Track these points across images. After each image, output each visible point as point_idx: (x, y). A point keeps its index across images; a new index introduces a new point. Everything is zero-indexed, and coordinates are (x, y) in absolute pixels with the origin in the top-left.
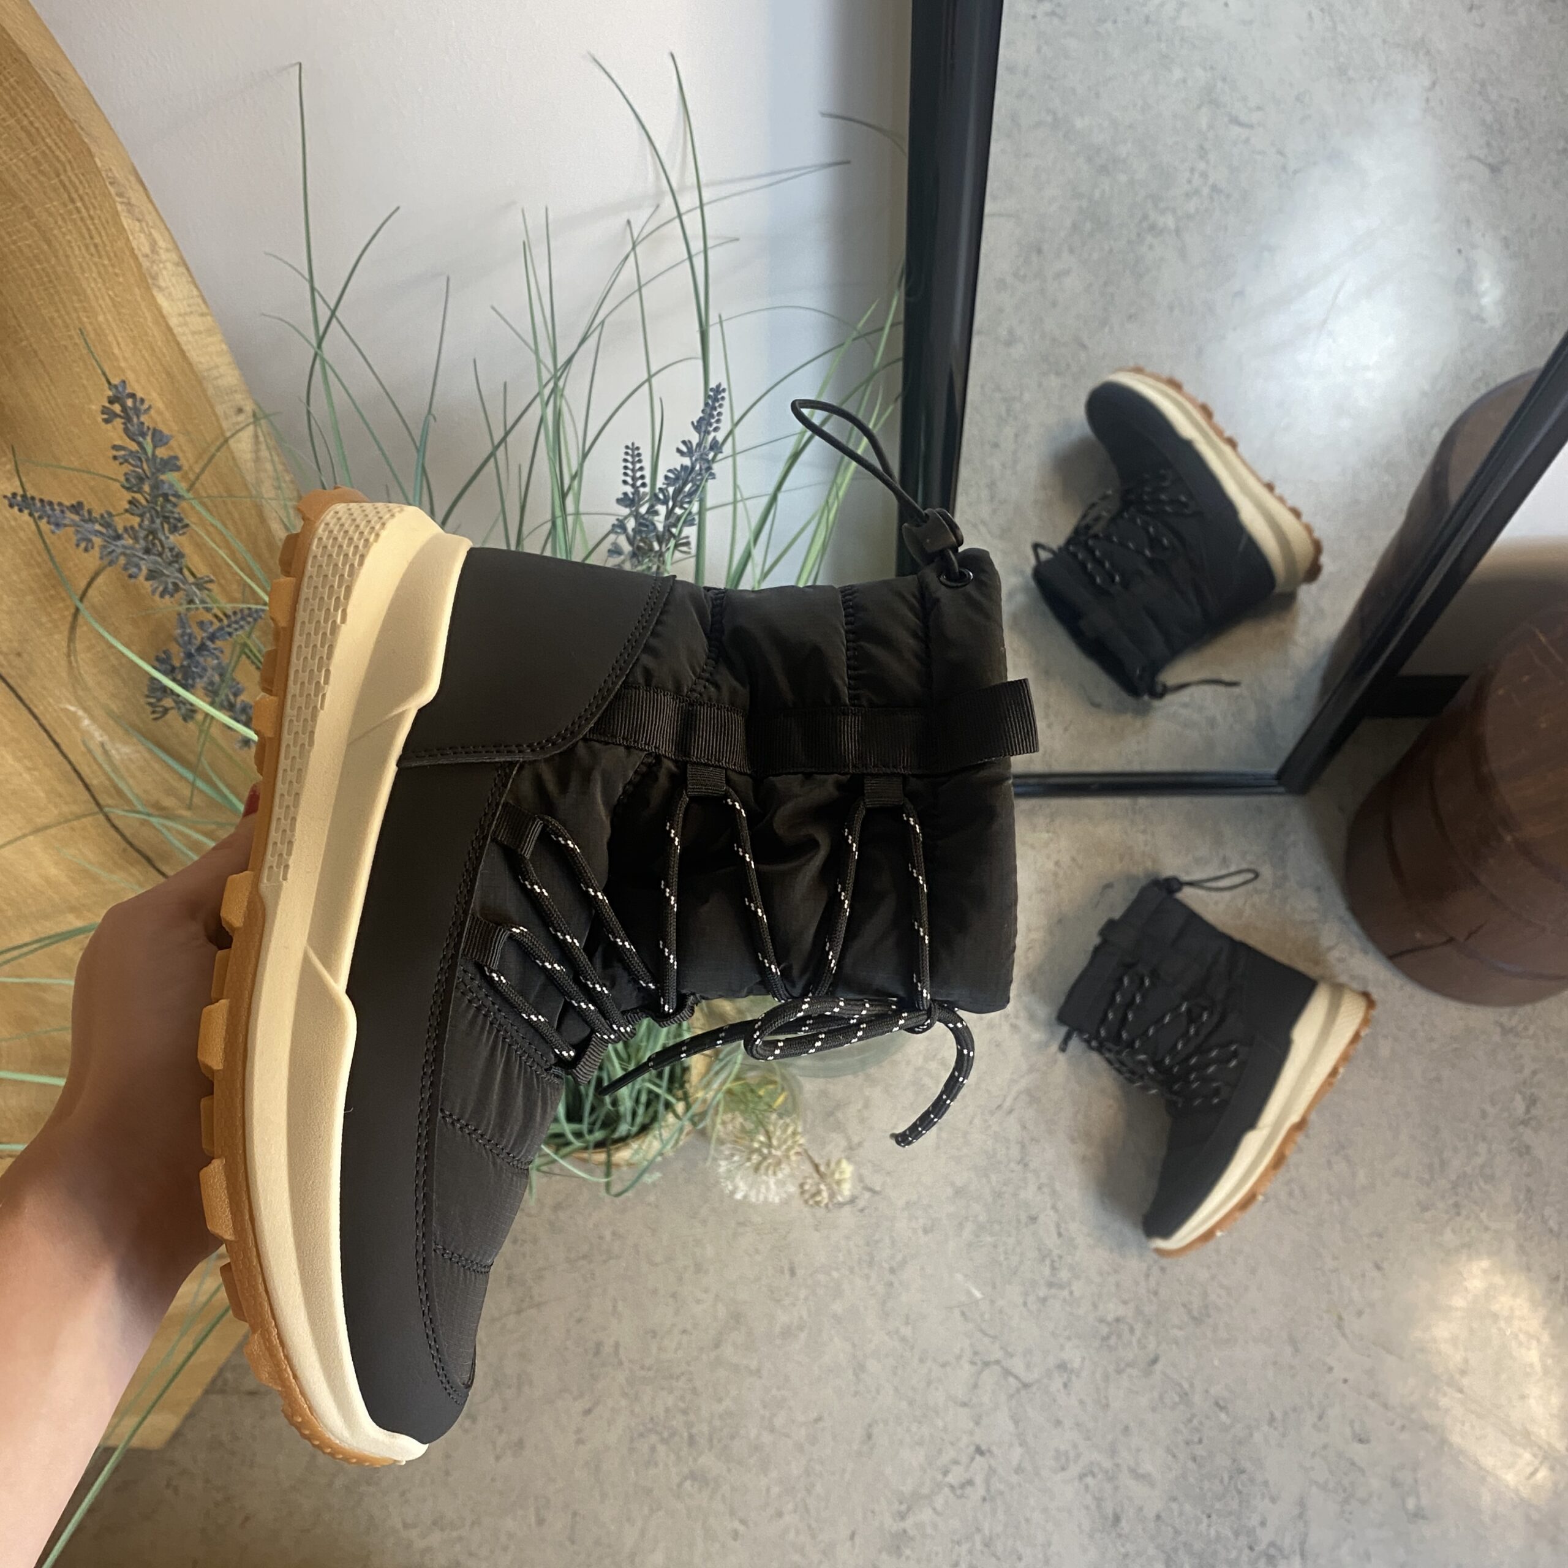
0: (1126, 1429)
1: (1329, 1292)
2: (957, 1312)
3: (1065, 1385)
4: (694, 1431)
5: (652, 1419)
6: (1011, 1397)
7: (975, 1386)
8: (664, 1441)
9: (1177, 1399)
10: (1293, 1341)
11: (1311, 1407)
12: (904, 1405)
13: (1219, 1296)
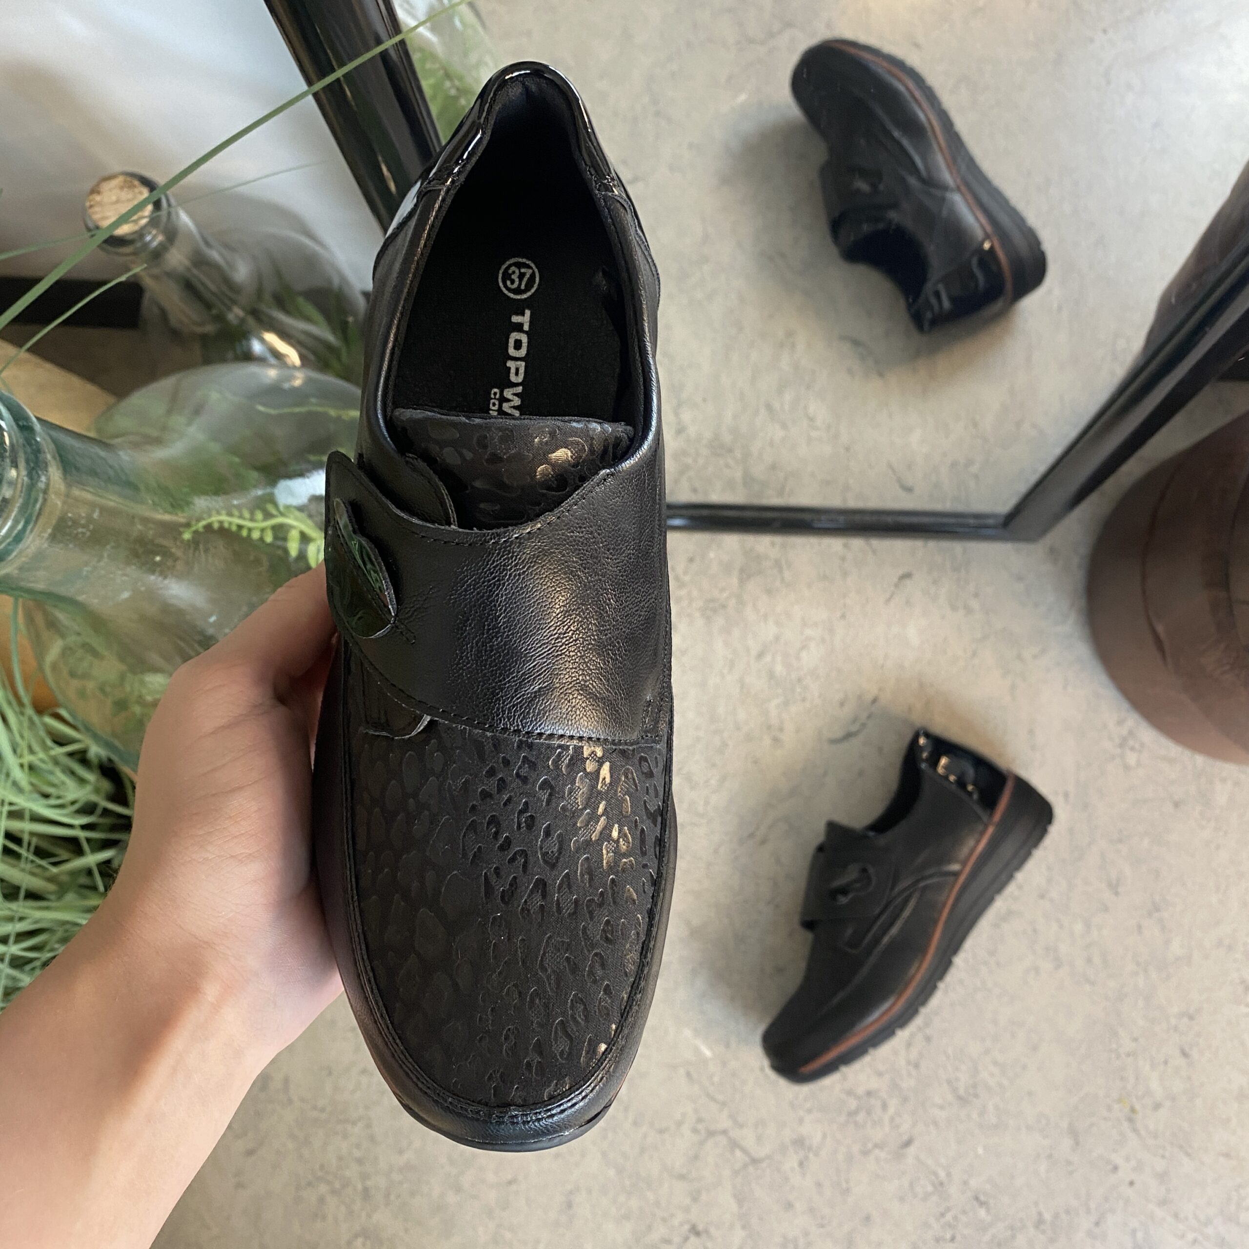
0: (868, 1219)
1: (1122, 1079)
2: (682, 1071)
3: (801, 1164)
4: (369, 1183)
5: (322, 1167)
6: (736, 1173)
7: (696, 1157)
8: (334, 1192)
9: (930, 1189)
10: (1073, 1132)
11: (1088, 1211)
12: (612, 1173)
13: (992, 1075)
